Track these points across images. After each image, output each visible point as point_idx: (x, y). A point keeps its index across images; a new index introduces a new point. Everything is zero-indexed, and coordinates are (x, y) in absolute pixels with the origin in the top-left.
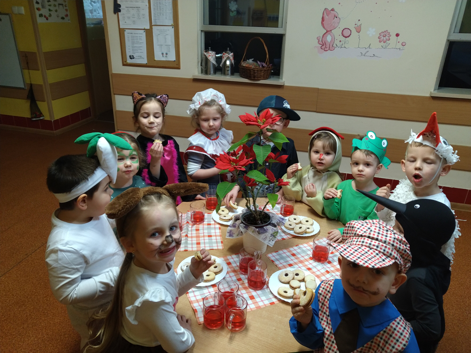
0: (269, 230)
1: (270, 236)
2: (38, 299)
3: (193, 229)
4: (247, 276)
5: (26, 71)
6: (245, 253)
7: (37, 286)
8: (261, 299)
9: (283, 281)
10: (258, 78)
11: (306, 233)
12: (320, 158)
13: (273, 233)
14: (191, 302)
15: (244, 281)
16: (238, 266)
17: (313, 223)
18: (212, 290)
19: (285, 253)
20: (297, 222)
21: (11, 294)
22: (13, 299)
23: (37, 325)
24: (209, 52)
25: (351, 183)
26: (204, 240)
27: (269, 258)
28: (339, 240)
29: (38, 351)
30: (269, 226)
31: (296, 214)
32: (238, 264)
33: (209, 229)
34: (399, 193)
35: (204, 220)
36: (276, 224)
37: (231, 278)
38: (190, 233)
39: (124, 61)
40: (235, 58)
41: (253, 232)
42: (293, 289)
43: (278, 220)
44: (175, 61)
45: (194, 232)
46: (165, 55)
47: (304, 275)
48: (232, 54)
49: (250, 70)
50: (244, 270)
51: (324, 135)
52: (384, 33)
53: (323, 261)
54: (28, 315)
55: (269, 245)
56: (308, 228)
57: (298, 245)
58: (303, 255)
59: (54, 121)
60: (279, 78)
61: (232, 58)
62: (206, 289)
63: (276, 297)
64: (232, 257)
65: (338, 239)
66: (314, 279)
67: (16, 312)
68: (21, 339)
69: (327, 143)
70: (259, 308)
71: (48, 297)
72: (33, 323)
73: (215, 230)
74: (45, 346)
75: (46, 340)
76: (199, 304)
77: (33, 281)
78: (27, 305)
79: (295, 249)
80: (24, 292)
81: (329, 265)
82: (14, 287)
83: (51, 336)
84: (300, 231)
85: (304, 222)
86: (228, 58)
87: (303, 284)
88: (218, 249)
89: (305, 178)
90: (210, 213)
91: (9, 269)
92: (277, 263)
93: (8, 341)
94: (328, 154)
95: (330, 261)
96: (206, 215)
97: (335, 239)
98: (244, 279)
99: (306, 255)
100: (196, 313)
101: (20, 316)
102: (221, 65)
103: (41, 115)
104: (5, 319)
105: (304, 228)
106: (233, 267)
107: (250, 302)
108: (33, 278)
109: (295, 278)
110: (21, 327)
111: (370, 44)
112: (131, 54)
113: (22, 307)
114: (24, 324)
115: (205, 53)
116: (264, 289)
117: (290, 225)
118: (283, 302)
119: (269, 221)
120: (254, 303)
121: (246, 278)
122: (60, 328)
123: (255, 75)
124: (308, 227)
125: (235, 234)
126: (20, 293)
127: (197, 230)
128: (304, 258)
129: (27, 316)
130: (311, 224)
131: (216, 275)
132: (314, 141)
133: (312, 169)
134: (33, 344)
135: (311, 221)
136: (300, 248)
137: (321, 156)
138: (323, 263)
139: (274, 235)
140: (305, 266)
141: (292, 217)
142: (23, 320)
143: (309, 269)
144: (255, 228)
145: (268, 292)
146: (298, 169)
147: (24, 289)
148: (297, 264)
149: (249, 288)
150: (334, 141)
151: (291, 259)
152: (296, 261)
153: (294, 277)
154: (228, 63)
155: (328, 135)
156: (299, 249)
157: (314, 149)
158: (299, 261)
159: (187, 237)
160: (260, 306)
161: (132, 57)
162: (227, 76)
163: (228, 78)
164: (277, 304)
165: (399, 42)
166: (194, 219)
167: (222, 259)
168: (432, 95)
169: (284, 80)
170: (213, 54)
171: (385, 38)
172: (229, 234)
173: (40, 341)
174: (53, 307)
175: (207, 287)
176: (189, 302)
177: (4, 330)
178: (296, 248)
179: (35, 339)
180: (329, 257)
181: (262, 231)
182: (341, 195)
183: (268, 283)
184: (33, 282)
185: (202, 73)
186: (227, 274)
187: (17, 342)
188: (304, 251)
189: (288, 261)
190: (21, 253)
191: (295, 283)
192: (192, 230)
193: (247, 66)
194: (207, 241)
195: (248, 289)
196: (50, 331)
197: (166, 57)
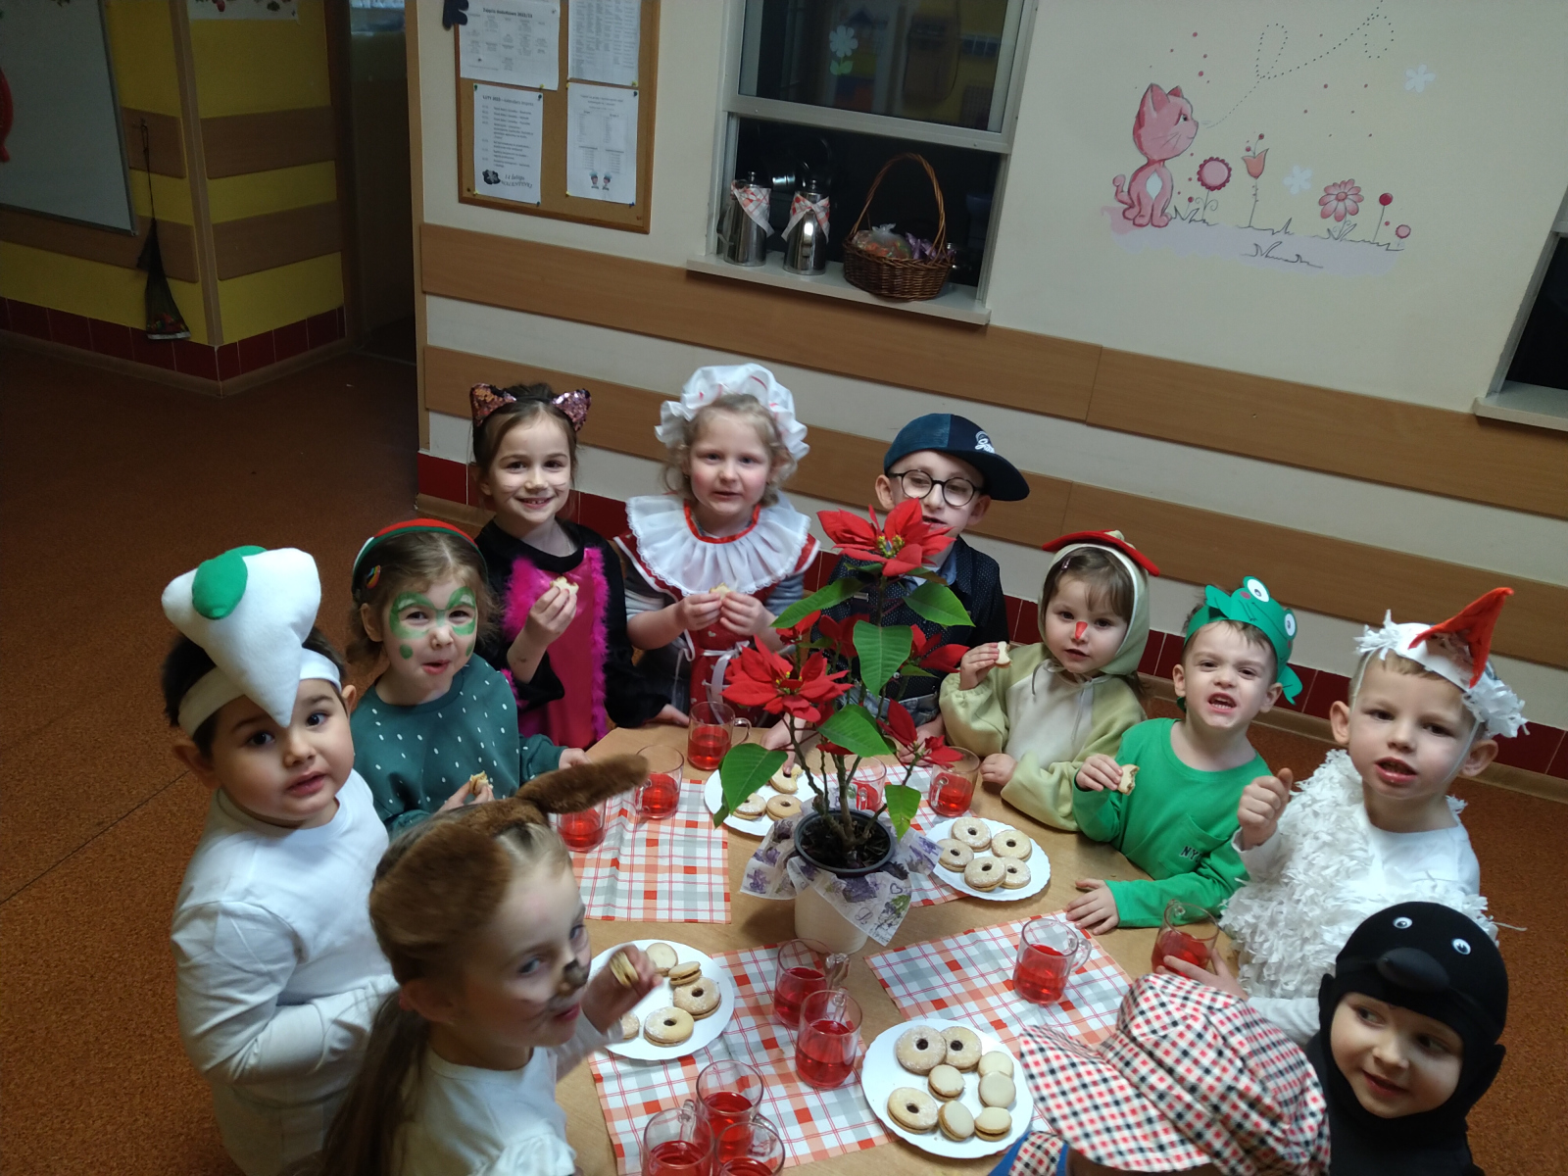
0: (881, 887)
1: (884, 912)
2: (125, 986)
3: (640, 840)
4: (794, 1033)
5: (140, 177)
6: (798, 945)
7: (125, 940)
8: (832, 1124)
9: (908, 1064)
10: (903, 293)
11: (1004, 886)
12: (1077, 637)
13: (894, 900)
14: (606, 1116)
15: (784, 1049)
16: (769, 992)
17: (1031, 850)
18: (677, 1072)
19: (927, 956)
20: (978, 843)
21: (41, 962)
22: (46, 977)
23: (116, 1077)
24: (749, 187)
25: (1170, 734)
26: (671, 882)
27: (873, 970)
28: (1105, 925)
29: (112, 1169)
30: (885, 875)
31: (977, 813)
32: (772, 985)
33: (691, 841)
34: (1318, 798)
35: (679, 805)
36: (906, 868)
37: (745, 1037)
38: (626, 850)
39: (465, 189)
40: (832, 216)
41: (829, 890)
42: (938, 1099)
43: (915, 851)
44: (633, 204)
45: (642, 850)
46: (601, 182)
47: (980, 1051)
48: (824, 202)
49: (879, 264)
50: (786, 1009)
51: (1092, 560)
52: (1340, 186)
53: (1047, 998)
54: (92, 1039)
55: (877, 939)
56: (1013, 871)
57: (973, 931)
58: (984, 967)
59: (220, 348)
60: (973, 297)
61: (822, 215)
62: (659, 1070)
63: (879, 1122)
64: (753, 956)
65: (1103, 920)
66: (1008, 1073)
67: (55, 1025)
68: (62, 1122)
69: (1102, 590)
70: (821, 1155)
71: (157, 981)
72: (105, 1069)
73: (709, 847)
74: (137, 1156)
75: (143, 1133)
76: (632, 1124)
77: (115, 921)
78: (91, 1006)
79: (959, 946)
80: (83, 958)
81: (1063, 1016)
82: (53, 937)
83: (158, 1120)
84: (984, 878)
85: (1001, 845)
86: (811, 215)
87: (971, 1081)
88: (712, 922)
89: (1022, 689)
90: (700, 782)
91: (42, 872)
92: (897, 991)
93: (22, 1124)
94: (1103, 623)
95: (1069, 1002)
96: (685, 787)
97: (1090, 919)
98: (786, 1043)
99: (995, 972)
100: (618, 1159)
101: (65, 1041)
102: (785, 236)
103: (179, 324)
104: (17, 1045)
105: (999, 867)
106: (754, 994)
107: (795, 1130)
108: (117, 909)
109: (948, 1057)
110: (67, 1082)
111: (1290, 220)
112: (491, 168)
113: (74, 1008)
114: (75, 1070)
115: (736, 192)
116: (845, 1086)
117: (955, 853)
118: (902, 1143)
119: (886, 853)
120: (807, 1138)
121: (792, 1041)
122: (190, 1095)
123: (898, 281)
124: (1012, 865)
125: (769, 883)
126: (72, 959)
127: (652, 843)
128: (986, 980)
129: (85, 1043)
130: (1023, 855)
131: (696, 1020)
132: (1060, 578)
133: (1050, 665)
134: (98, 1142)
135: (1024, 842)
136: (976, 942)
137: (1080, 629)
138: (1045, 1006)
139: (898, 907)
140: (987, 1010)
141: (966, 821)
142: (72, 1055)
143: (999, 1025)
144: (837, 879)
145: (857, 1098)
146: (999, 662)
147: (85, 947)
148: (960, 1002)
149: (796, 1078)
150: (1124, 582)
151: (943, 979)
152: (958, 989)
153: (945, 1057)
154: (809, 229)
155: (1107, 563)
156: (974, 944)
157: (1057, 603)
158: (969, 992)
159: (618, 868)
160: (825, 1151)
161: (491, 177)
162: (803, 272)
163: (805, 281)
164: (882, 1146)
165: (1387, 224)
166: (643, 804)
167: (722, 960)
168: (1480, 413)
169: (988, 306)
170: (760, 197)
171: (1341, 206)
172: (752, 881)
173: (121, 1134)
174: (171, 1018)
175: (663, 1063)
176: (600, 1113)
177: (12, 1086)
178: (963, 939)
179: (109, 1128)
180: (1068, 985)
181: (859, 893)
182: (1134, 785)
183: (860, 1066)
184: (114, 924)
185: (719, 251)
186: (731, 1019)
187: (50, 1132)
188: (989, 956)
189: (933, 988)
190: (83, 815)
191: (946, 1079)
192: (633, 840)
193: (870, 247)
194: (678, 887)
195: (794, 1081)
196: (157, 1104)
197: (604, 188)
